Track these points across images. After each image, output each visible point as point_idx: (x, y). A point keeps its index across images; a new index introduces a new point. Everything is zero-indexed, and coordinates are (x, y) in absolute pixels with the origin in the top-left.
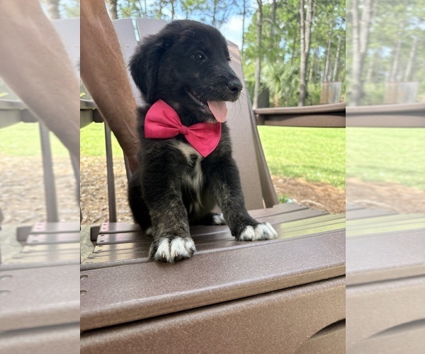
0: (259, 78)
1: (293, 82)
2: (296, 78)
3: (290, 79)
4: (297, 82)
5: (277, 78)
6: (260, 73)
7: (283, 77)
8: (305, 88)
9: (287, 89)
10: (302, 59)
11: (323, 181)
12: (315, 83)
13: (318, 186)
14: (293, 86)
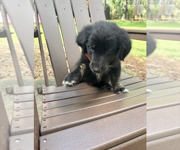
0: (105, 2)
3: (120, 2)
4: (123, 4)
5: (114, 2)
8: (126, 7)
9: (118, 7)
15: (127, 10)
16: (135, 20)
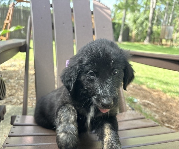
0: (124, 21)
1: (144, 24)
2: (146, 22)
3: (143, 23)
4: (146, 25)
5: (135, 22)
6: (125, 18)
7: (139, 21)
8: (151, 28)
9: (140, 28)
10: (151, 11)
11: (157, 88)
12: (158, 25)
13: (154, 91)
14: (144, 27)
15: (152, 32)
16: (162, 45)
